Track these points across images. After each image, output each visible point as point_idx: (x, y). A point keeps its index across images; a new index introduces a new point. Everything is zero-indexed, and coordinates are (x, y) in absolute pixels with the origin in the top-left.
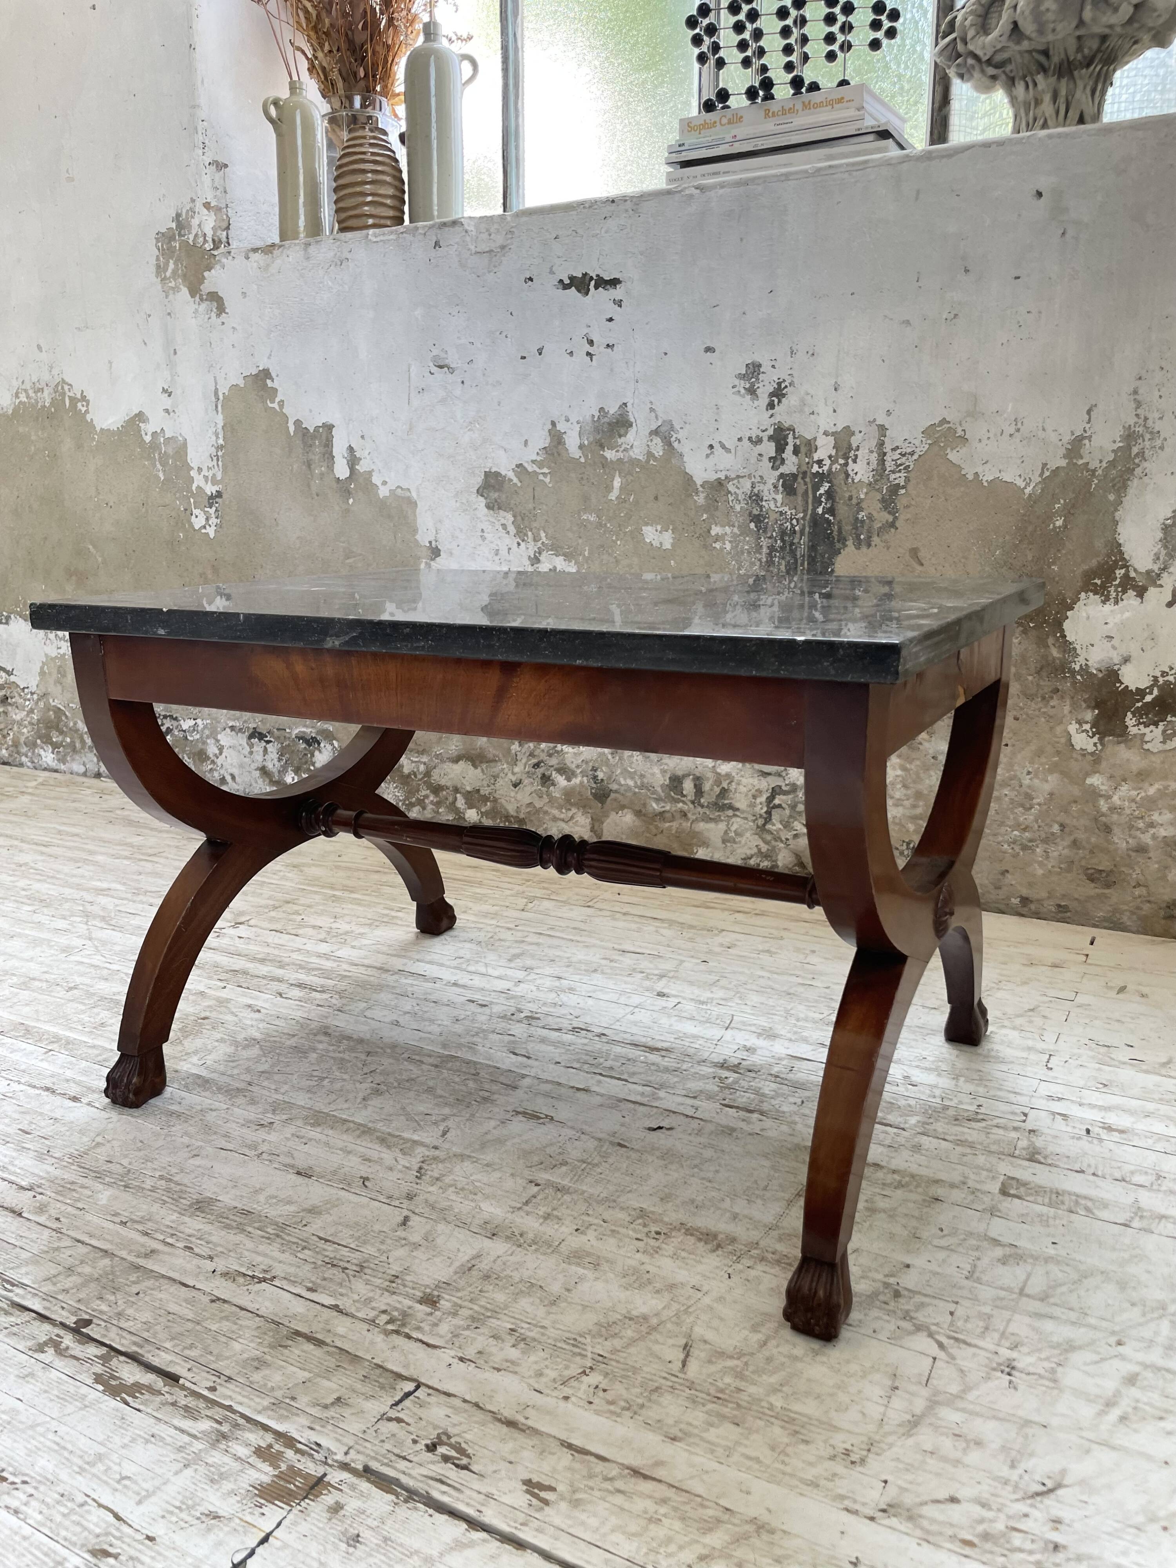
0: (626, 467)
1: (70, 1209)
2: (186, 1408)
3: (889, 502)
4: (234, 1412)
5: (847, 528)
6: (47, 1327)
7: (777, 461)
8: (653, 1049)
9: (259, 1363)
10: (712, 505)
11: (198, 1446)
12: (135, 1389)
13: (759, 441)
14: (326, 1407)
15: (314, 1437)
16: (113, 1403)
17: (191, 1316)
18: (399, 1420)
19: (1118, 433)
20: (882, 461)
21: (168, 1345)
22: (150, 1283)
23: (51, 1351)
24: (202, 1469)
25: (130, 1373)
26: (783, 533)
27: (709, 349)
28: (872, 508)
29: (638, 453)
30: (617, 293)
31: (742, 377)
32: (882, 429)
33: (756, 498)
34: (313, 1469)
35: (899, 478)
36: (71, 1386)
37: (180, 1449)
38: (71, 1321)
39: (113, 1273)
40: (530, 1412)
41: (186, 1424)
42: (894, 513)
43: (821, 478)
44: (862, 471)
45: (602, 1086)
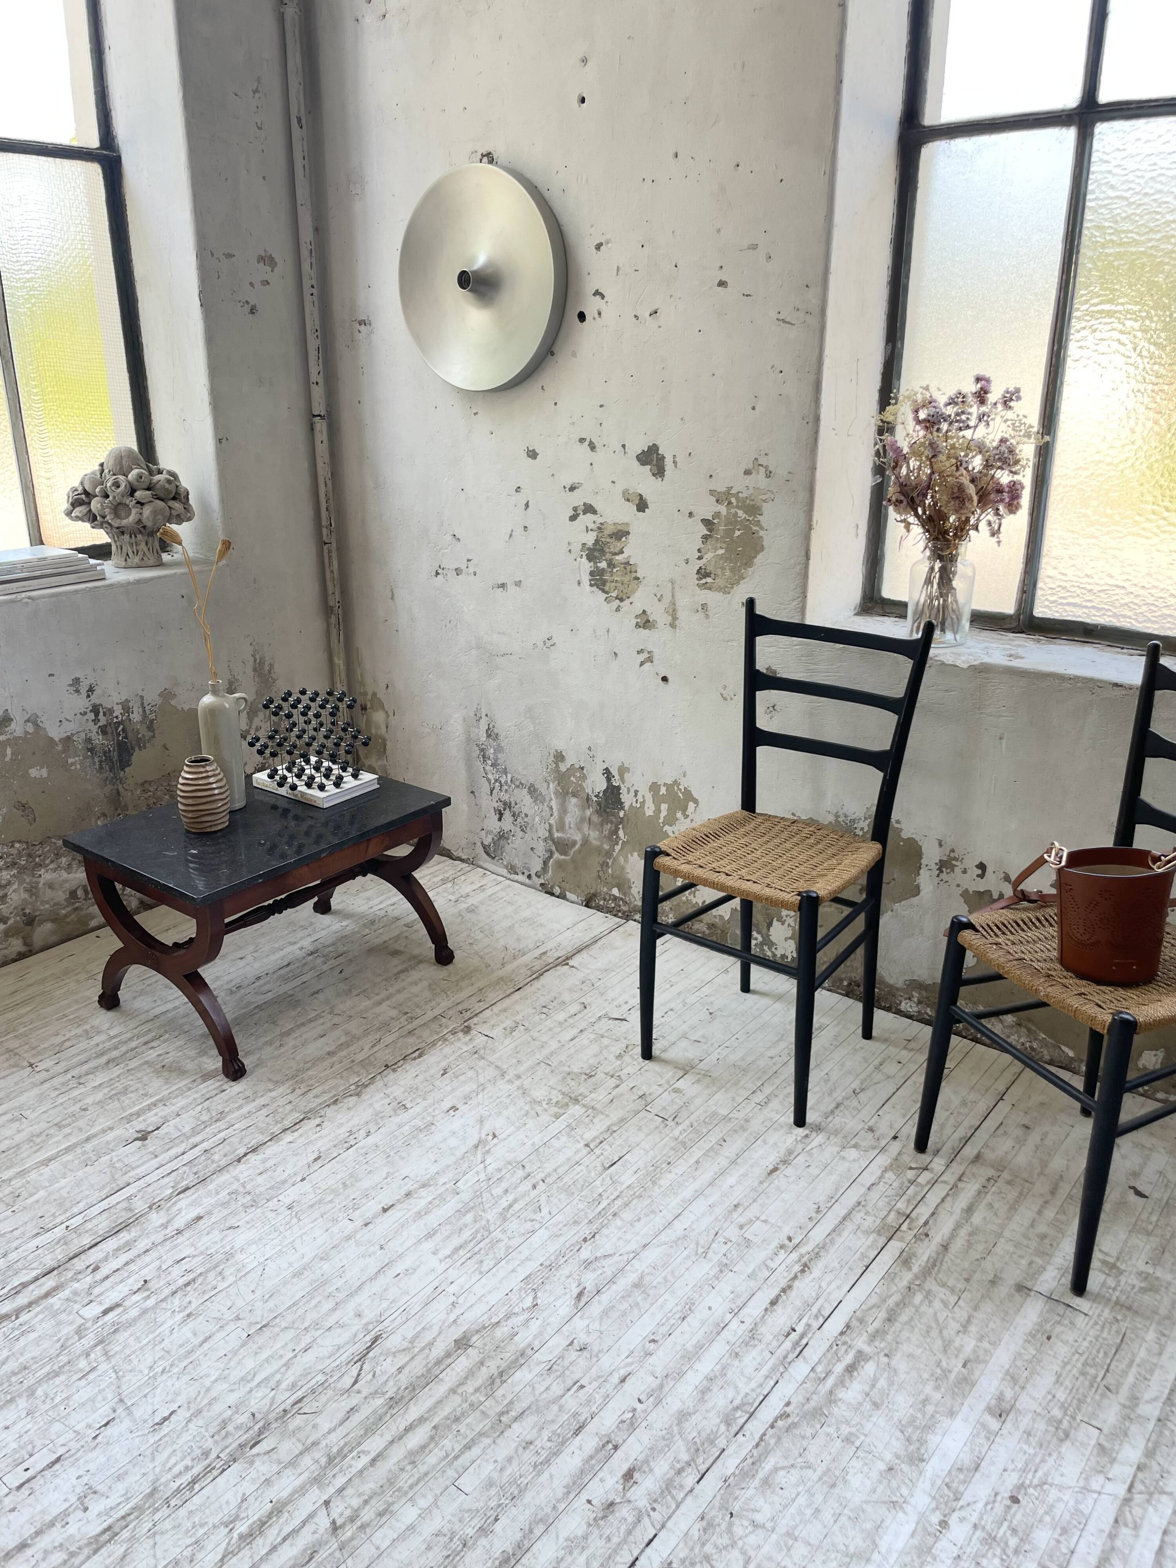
0: (14, 742)
3: (150, 728)
4: (437, 1039)
5: (134, 743)
7: (96, 721)
8: (288, 965)
9: (420, 1037)
10: (66, 749)
11: (447, 1043)
12: (421, 1054)
13: (85, 713)
15: (450, 1028)
18: (451, 1017)
20: (144, 711)
24: (455, 1042)
25: (415, 1055)
26: (105, 753)
27: (50, 675)
28: (144, 732)
29: (19, 733)
31: (70, 685)
32: (142, 697)
33: (88, 740)
34: (462, 1028)
35: (153, 716)
37: (447, 1046)
41: (439, 1046)
42: (153, 731)
43: (119, 723)
44: (136, 717)
45: (304, 978)
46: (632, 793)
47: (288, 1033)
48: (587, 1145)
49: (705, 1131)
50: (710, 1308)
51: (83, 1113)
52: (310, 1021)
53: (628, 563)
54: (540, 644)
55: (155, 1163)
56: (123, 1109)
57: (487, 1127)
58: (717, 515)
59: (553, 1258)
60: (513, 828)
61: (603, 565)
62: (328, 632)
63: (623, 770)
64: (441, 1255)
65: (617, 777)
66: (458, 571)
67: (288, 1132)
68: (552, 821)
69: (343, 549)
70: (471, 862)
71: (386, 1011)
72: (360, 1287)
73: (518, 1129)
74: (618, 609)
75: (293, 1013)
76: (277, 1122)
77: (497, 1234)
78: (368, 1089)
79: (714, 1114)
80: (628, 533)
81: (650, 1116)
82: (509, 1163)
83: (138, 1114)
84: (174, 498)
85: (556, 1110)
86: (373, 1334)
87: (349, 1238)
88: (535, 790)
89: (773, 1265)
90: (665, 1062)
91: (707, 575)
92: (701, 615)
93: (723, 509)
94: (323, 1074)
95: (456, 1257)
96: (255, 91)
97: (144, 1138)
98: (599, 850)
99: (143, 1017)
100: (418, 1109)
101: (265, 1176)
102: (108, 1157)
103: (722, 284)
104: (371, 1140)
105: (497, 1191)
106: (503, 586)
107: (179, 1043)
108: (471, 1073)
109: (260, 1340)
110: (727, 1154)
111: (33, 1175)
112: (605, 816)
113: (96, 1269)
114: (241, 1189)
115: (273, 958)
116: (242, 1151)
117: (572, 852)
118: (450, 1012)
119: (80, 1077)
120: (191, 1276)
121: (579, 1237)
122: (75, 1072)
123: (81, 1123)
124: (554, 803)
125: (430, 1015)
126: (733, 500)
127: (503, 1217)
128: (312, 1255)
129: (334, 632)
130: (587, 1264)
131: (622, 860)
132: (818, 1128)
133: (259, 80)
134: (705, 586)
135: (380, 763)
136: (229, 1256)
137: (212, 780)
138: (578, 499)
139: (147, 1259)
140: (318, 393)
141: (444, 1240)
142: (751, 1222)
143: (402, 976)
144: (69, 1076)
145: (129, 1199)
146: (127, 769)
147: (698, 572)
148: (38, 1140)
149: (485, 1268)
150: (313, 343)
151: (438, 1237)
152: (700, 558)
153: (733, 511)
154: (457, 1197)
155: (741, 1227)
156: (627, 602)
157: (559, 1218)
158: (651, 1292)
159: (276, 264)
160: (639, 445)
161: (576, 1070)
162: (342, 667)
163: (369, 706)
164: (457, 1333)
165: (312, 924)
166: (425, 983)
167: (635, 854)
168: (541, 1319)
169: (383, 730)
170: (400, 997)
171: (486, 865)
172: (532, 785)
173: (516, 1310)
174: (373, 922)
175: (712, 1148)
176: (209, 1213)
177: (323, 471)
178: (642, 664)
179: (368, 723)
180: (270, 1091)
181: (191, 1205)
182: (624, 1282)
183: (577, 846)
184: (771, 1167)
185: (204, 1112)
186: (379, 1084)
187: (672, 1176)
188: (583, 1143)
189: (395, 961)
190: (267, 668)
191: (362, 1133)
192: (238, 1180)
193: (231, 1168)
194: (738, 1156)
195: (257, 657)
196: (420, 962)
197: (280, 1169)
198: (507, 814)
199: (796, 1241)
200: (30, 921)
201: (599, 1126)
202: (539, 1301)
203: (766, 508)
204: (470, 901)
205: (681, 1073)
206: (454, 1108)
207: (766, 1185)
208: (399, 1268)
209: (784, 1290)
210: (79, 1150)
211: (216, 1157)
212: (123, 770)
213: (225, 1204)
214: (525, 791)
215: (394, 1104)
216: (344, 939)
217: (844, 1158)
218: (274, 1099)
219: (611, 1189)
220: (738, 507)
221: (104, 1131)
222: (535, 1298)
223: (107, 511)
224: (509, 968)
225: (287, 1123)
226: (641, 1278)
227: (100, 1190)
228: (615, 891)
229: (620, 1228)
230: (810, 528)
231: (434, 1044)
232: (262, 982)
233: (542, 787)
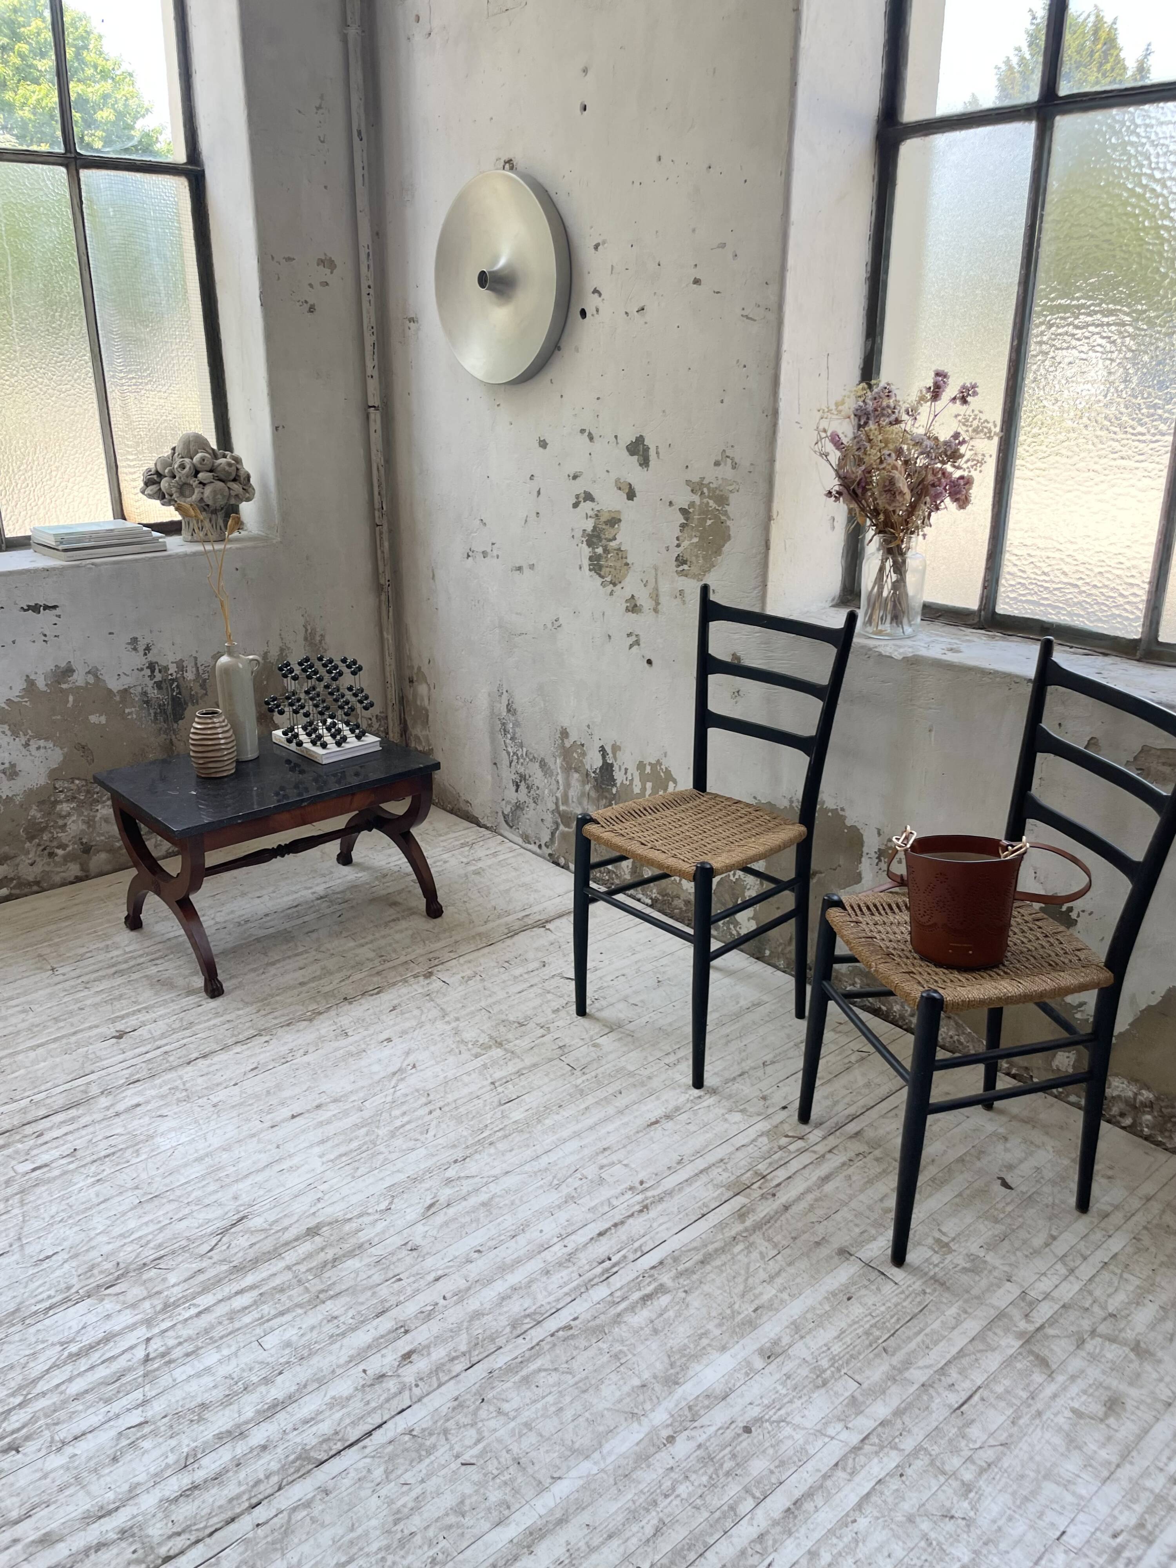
0: (76, 690)
3: (203, 685)
5: (187, 699)
7: (152, 677)
8: (296, 906)
10: (123, 700)
13: (142, 669)
19: (278, 649)
20: (197, 671)
26: (160, 706)
27: (110, 633)
28: (197, 689)
29: (81, 683)
30: (57, 611)
31: (129, 644)
32: (196, 658)
33: (145, 693)
35: (206, 676)
42: (206, 689)
43: (173, 680)
44: (190, 675)
45: (306, 918)
46: (623, 771)
47: (273, 964)
48: (493, 1083)
49: (606, 1082)
50: (541, 1231)
51: (78, 1012)
52: (296, 955)
53: (619, 549)
54: (549, 625)
55: (121, 1057)
56: (112, 1012)
57: (411, 1059)
58: (692, 504)
59: (420, 1173)
60: (527, 799)
61: (600, 550)
62: (380, 607)
63: (616, 748)
64: (324, 1159)
65: (611, 755)
66: (485, 554)
67: (239, 1044)
68: (559, 795)
69: (394, 531)
70: (493, 830)
71: (366, 952)
72: (247, 1176)
73: (437, 1063)
74: (611, 594)
75: (285, 947)
76: (233, 1035)
77: (381, 1148)
78: (321, 1017)
79: (623, 1068)
80: (620, 520)
81: (562, 1064)
82: (417, 1091)
83: (122, 1017)
84: (234, 480)
85: (479, 1050)
86: (241, 1214)
87: (253, 1136)
88: (545, 764)
89: (615, 1202)
90: (597, 1020)
91: (684, 562)
92: (679, 600)
93: (696, 498)
94: (289, 1000)
95: (338, 1162)
96: (319, 108)
97: (120, 1037)
99: (158, 939)
100: (357, 1038)
101: (204, 1078)
102: (86, 1049)
103: (697, 281)
104: (306, 1059)
105: (396, 1112)
106: (520, 569)
108: (416, 1012)
109: (148, 1207)
110: (617, 1104)
111: (20, 1057)
112: (601, 791)
113: (41, 1135)
114: (181, 1087)
115: (286, 899)
116: (194, 1056)
118: (421, 959)
119: (88, 983)
120: (113, 1150)
121: (451, 1159)
122: (85, 979)
123: (73, 1020)
124: (560, 778)
125: (403, 959)
126: (705, 490)
127: (393, 1134)
128: (217, 1146)
129: (384, 607)
130: (449, 1181)
132: (714, 1091)
133: (322, 97)
134: (682, 573)
135: (424, 733)
136: (150, 1137)
137: (220, 730)
138: (579, 487)
139: (83, 1132)
140: (373, 386)
141: (333, 1147)
142: (613, 1164)
143: (392, 924)
144: (80, 981)
145: (89, 1083)
146: (180, 722)
147: (677, 559)
148: (35, 1029)
149: (359, 1173)
150: (369, 340)
151: (330, 1144)
152: (678, 546)
153: (705, 500)
154: (360, 1114)
155: (601, 1167)
156: (619, 587)
157: (440, 1141)
158: (494, 1212)
159: (335, 266)
160: (628, 437)
161: (511, 1019)
162: (391, 642)
163: (415, 679)
164: (312, 1222)
165: (331, 873)
166: (410, 932)
168: (388, 1220)
169: (426, 702)
170: (382, 942)
171: (506, 834)
172: (543, 760)
173: (370, 1211)
174: (385, 876)
175: (606, 1098)
176: (147, 1102)
177: (377, 458)
178: (631, 646)
179: (415, 695)
181: (135, 1094)
182: (473, 1201)
184: (654, 1120)
185: (177, 1021)
186: (333, 1013)
187: (556, 1117)
188: (490, 1080)
189: (391, 911)
190: (318, 638)
191: (302, 1052)
192: (182, 1079)
194: (627, 1107)
195: (309, 628)
196: (414, 913)
197: (220, 1074)
198: (523, 786)
199: (646, 1185)
200: (87, 849)
201: (512, 1067)
202: (393, 1207)
203: (733, 498)
204: (480, 864)
205: (607, 1030)
206: (389, 1040)
207: (641, 1134)
208: (285, 1165)
209: (615, 1225)
210: (64, 1041)
211: (171, 1059)
212: (176, 722)
213: (163, 1097)
214: (537, 764)
215: (338, 1031)
216: (354, 887)
217: (726, 1120)
218: (239, 1017)
219: (498, 1122)
220: (710, 497)
221: (90, 1028)
222: (391, 1203)
223: (174, 490)
224: (490, 925)
225: (241, 1037)
226: (492, 1198)
227: (69, 1074)
229: (490, 1155)
230: (769, 518)
231: (394, 984)
232: (268, 918)
233: (550, 761)
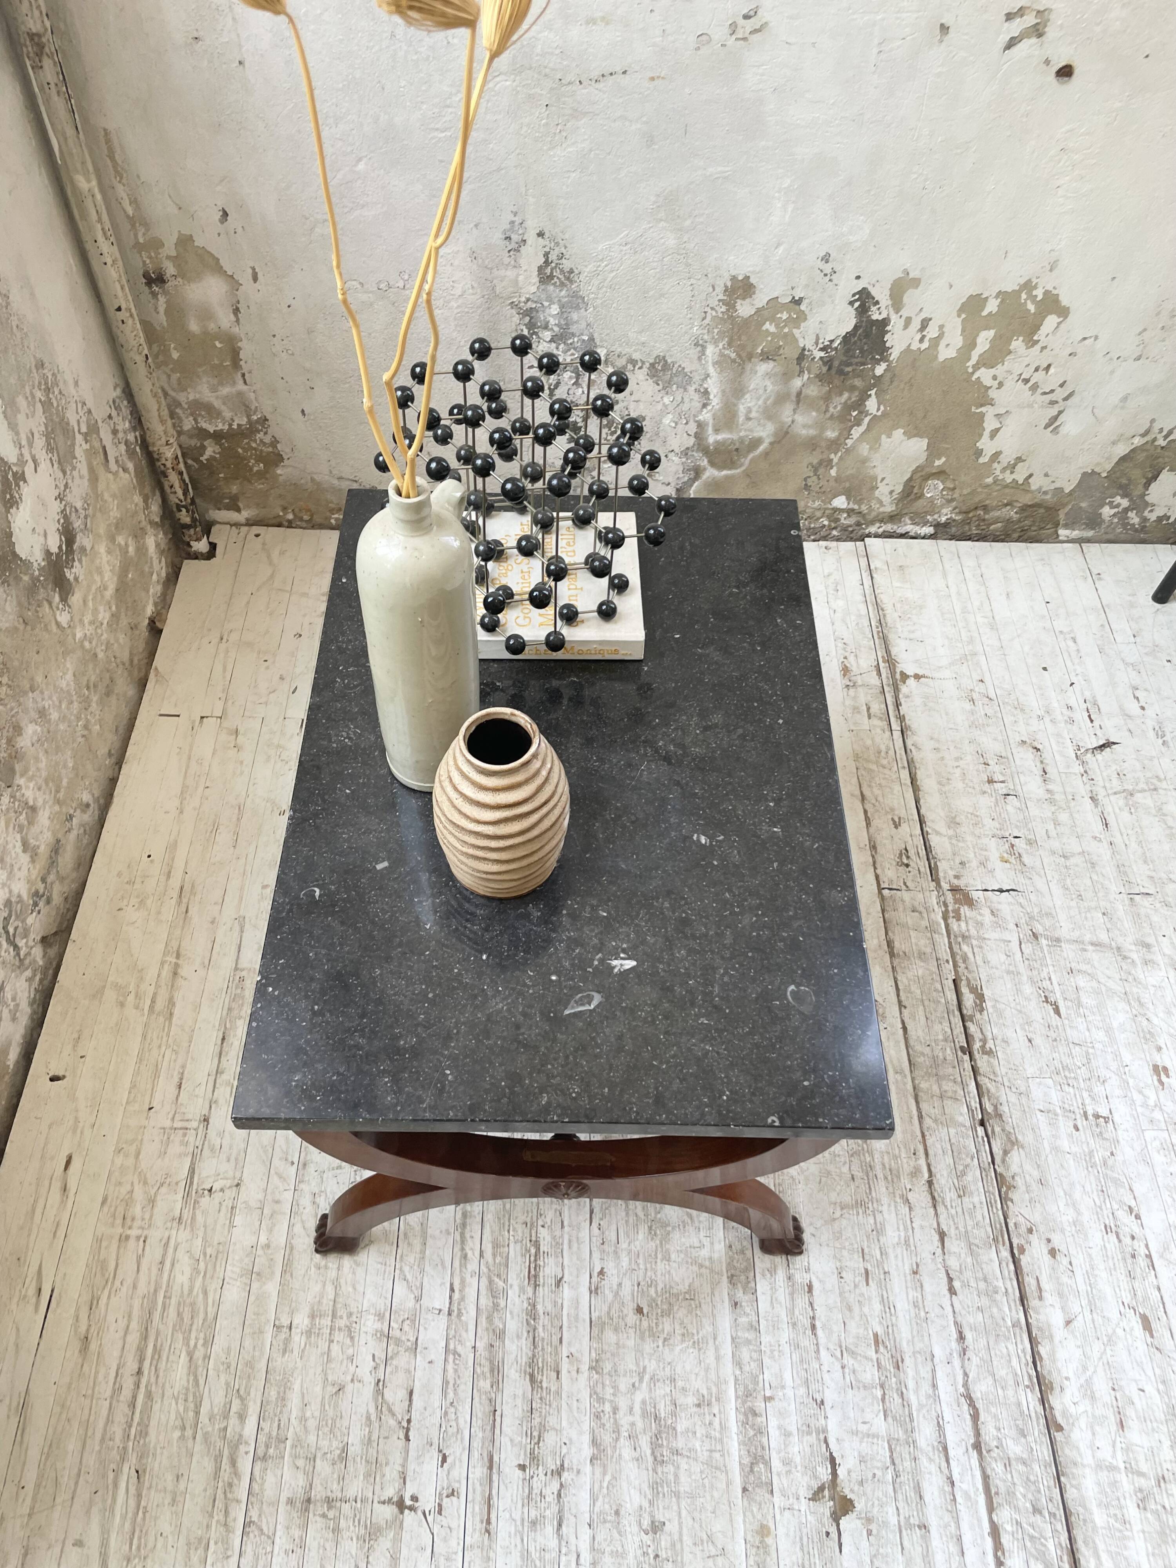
1: (903, 1155)
2: (964, 962)
4: (950, 943)
6: (979, 1063)
9: (922, 955)
11: (974, 942)
12: (974, 990)
14: (920, 913)
15: (936, 907)
16: (985, 992)
17: (921, 1007)
18: (905, 883)
21: (943, 1001)
22: (918, 1048)
23: (987, 1046)
24: (981, 932)
25: (969, 999)
34: (949, 896)
36: (994, 1018)
37: (981, 947)
38: (966, 1057)
39: (926, 1073)
40: (862, 845)
41: (970, 955)
46: (915, 326)
51: (664, 1541)
54: (719, 33)
56: (715, 1467)
63: (902, 286)
65: (885, 303)
67: (1033, 1302)
68: (706, 416)
88: (666, 366)
98: (812, 444)
107: (585, 1234)
112: (837, 381)
116: (1031, 1400)
117: (747, 462)
119: (534, 1458)
124: (714, 386)
131: (864, 449)
162: (99, 197)
163: (170, 269)
167: (898, 433)
169: (225, 319)
172: (659, 359)
178: (1011, 43)
179: (176, 312)
180: (878, 1230)
183: (762, 448)
185: (848, 1360)
192: (1112, 1468)
193: (1066, 1453)
214: (641, 374)
228: (840, 502)
233: (684, 359)
